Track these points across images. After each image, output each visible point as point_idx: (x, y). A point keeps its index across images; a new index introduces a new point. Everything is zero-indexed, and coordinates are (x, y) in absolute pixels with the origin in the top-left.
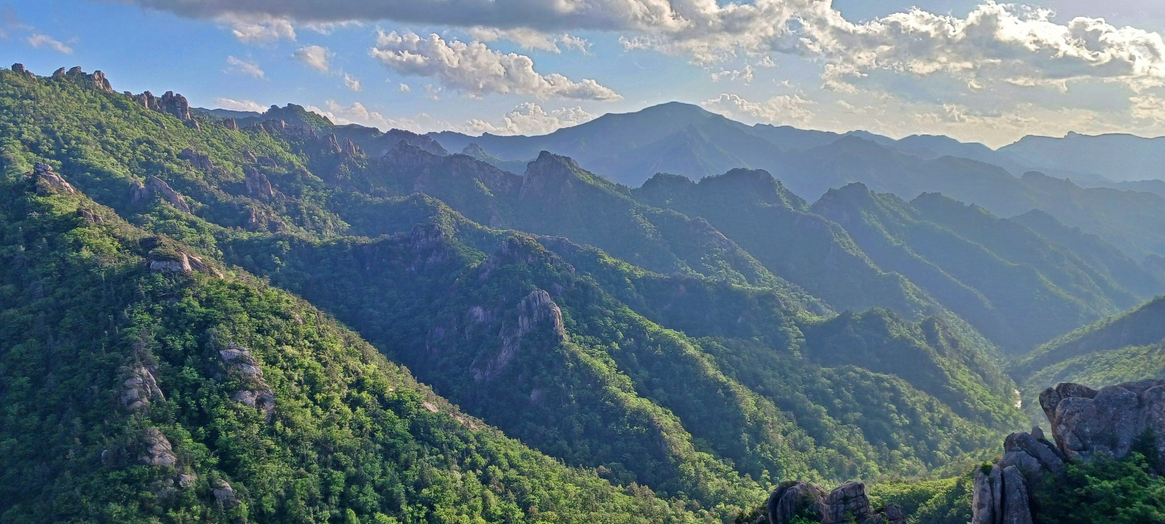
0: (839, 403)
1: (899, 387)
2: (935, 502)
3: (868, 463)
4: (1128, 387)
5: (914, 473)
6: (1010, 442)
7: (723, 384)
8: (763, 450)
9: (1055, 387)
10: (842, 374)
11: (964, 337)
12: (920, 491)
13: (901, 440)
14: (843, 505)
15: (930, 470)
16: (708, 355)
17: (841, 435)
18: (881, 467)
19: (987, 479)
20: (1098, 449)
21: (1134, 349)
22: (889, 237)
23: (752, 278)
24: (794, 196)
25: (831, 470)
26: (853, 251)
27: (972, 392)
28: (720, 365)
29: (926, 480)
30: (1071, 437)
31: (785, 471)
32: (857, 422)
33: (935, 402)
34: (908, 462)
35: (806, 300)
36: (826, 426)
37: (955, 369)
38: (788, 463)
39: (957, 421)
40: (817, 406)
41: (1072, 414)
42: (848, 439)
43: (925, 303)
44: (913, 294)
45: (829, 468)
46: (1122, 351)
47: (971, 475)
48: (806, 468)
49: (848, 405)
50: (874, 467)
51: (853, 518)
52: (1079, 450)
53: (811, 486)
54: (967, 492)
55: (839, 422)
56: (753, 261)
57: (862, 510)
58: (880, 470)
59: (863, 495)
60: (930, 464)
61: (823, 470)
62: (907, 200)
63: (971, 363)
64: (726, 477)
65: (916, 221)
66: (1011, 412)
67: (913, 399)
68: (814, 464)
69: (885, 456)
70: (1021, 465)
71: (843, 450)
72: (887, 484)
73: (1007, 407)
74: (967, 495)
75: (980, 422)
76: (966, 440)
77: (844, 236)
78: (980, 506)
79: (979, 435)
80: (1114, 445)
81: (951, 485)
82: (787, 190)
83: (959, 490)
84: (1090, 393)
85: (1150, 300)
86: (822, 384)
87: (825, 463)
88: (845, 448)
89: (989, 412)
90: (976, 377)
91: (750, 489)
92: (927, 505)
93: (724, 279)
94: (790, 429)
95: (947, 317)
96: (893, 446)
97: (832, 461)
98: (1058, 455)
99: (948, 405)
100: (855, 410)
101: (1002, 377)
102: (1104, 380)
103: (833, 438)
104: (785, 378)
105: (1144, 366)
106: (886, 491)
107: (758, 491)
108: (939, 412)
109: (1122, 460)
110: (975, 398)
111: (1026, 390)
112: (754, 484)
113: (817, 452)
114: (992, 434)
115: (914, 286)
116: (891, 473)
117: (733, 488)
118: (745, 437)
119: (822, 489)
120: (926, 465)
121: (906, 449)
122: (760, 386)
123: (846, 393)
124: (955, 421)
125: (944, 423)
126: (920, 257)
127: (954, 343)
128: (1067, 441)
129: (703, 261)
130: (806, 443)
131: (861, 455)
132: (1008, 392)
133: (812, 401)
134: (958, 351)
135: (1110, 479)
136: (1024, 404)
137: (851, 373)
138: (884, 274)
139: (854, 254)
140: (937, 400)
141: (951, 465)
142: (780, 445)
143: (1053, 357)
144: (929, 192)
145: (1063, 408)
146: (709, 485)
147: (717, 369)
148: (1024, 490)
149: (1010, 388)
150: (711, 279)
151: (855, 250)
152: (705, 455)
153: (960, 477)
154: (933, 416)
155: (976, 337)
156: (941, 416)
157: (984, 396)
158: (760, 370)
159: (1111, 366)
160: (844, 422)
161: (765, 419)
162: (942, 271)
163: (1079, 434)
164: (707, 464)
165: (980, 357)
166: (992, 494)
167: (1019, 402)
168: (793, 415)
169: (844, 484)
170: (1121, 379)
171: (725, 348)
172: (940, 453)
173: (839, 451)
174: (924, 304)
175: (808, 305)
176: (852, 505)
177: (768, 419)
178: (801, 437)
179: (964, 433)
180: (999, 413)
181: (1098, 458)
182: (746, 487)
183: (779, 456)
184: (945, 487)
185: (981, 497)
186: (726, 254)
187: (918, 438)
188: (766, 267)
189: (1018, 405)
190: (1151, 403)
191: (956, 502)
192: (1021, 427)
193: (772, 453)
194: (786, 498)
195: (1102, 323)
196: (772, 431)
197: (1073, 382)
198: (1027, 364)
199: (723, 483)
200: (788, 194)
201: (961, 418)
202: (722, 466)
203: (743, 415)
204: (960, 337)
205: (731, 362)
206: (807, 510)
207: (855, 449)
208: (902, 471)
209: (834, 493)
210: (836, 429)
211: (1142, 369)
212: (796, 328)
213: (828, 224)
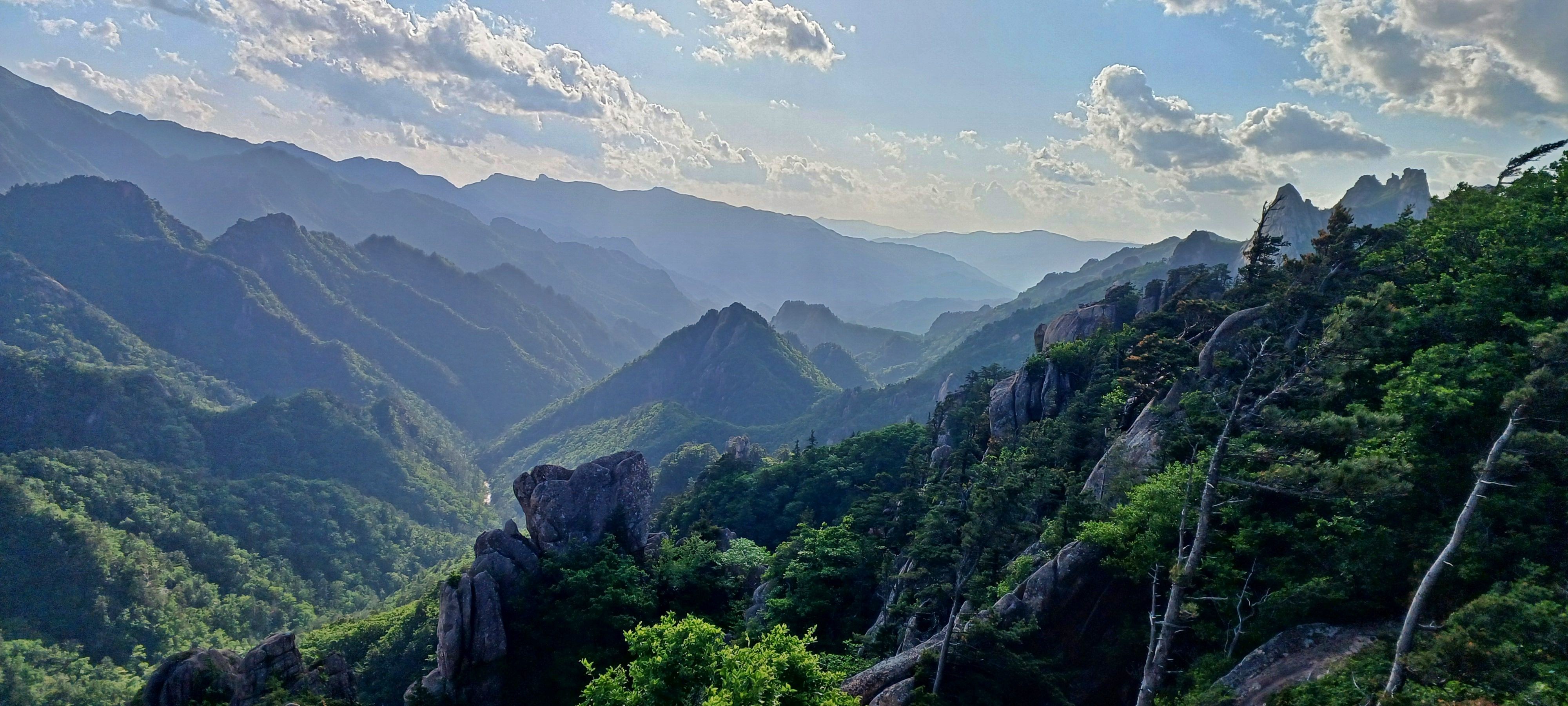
0: (256, 529)
1: (342, 495)
2: (389, 639)
3: (299, 605)
4: (602, 462)
5: (361, 606)
6: (480, 546)
7: (61, 523)
8: (133, 616)
9: (529, 472)
10: (261, 486)
11: (425, 422)
12: (370, 628)
13: (344, 565)
14: (264, 670)
15: (382, 598)
16: (32, 481)
17: (260, 574)
18: (317, 607)
19: (455, 593)
20: (573, 536)
21: (605, 422)
22: (328, 292)
23: (113, 352)
24: (182, 226)
25: (245, 625)
26: (276, 311)
27: (434, 491)
28: (54, 493)
29: (377, 613)
30: (546, 527)
31: (171, 640)
32: (283, 552)
33: (390, 508)
34: (353, 594)
35: (205, 383)
36: (236, 565)
37: (414, 464)
38: (176, 628)
39: (417, 530)
40: (222, 537)
41: (547, 501)
42: (270, 577)
43: (377, 381)
44: (362, 369)
45: (241, 623)
46: (595, 425)
47: (434, 595)
48: (205, 628)
49: (269, 528)
50: (307, 609)
51: (279, 684)
52: (554, 541)
53: (215, 652)
54: (428, 617)
55: (256, 554)
56: (114, 324)
57: (292, 670)
58: (316, 612)
59: (294, 649)
60: (383, 591)
61: (231, 628)
62: (351, 243)
63: (434, 455)
64: (66, 670)
65: (363, 272)
66: (480, 509)
67: (361, 509)
68: (216, 623)
69: (324, 592)
70: (493, 568)
71: (262, 594)
72: (325, 628)
73: (475, 505)
74: (428, 621)
75: (444, 527)
76: (428, 552)
77: (262, 289)
78: (447, 627)
79: (443, 543)
80: (587, 528)
81: (409, 612)
82: (171, 217)
83: (420, 616)
84: (564, 474)
85: (620, 367)
86: (231, 504)
87: (236, 617)
88: (266, 590)
89: (455, 512)
90: (440, 471)
91: (112, 679)
92: (378, 645)
93: (62, 354)
94: (179, 578)
95: (405, 397)
96: (333, 575)
97: (245, 613)
98: (533, 550)
99: (406, 511)
100: (280, 534)
101: (470, 469)
102: (577, 460)
103: (247, 579)
104: (172, 501)
105: (615, 441)
106: (325, 638)
107: (125, 679)
108: (395, 521)
109: (594, 544)
110: (439, 497)
111: (496, 481)
112: (119, 670)
113: (222, 603)
114: (459, 539)
115: (363, 359)
116: (332, 612)
117: (79, 684)
118: (102, 601)
119: (232, 654)
120: (378, 593)
121: (351, 577)
122: (128, 519)
123: (266, 512)
124: (414, 531)
125: (400, 536)
126: (369, 320)
127: (413, 431)
128: (543, 533)
129: (23, 325)
130: (205, 593)
131: (289, 596)
132: (476, 486)
133: (214, 530)
134: (418, 441)
135: (584, 568)
136: (494, 499)
137: (274, 483)
138: (320, 343)
139: (278, 316)
140: (392, 506)
141: (409, 588)
142: (164, 603)
143: (526, 439)
144: (380, 234)
145: (537, 495)
146: (33, 689)
147: (50, 501)
148: (497, 598)
149: (478, 480)
150: (34, 355)
151: (279, 310)
152: (26, 644)
153: (420, 600)
154: (386, 528)
155: (440, 422)
156: (396, 526)
157: (449, 494)
158: (129, 495)
159: (584, 443)
160: (264, 554)
161: (138, 567)
162: (398, 339)
163: (554, 522)
164: (30, 657)
165: (444, 446)
166: (461, 610)
167: (489, 496)
168: (184, 556)
169: (267, 641)
170: (593, 457)
171: (64, 466)
172: (395, 575)
173: (255, 596)
174: (375, 381)
175: (207, 389)
176: (278, 666)
177: (145, 567)
178: (197, 586)
179: (425, 543)
180: (466, 512)
181: (573, 546)
182: (105, 678)
183: (161, 620)
184: (401, 617)
185: (448, 616)
186: (63, 313)
187: (368, 560)
188: (138, 335)
189: (488, 499)
190: (622, 477)
191: (416, 633)
192: (490, 526)
193: (150, 617)
194: (175, 679)
195: (575, 396)
196: (149, 584)
197: (550, 463)
198: (498, 449)
199: (61, 681)
200: (173, 222)
201: (422, 525)
202: (59, 654)
203: (98, 568)
204: (420, 422)
205: (75, 487)
206: (208, 689)
207: (281, 589)
208: (347, 607)
209: (251, 655)
210: (253, 566)
211: (613, 444)
212: (188, 425)
213: (238, 270)
